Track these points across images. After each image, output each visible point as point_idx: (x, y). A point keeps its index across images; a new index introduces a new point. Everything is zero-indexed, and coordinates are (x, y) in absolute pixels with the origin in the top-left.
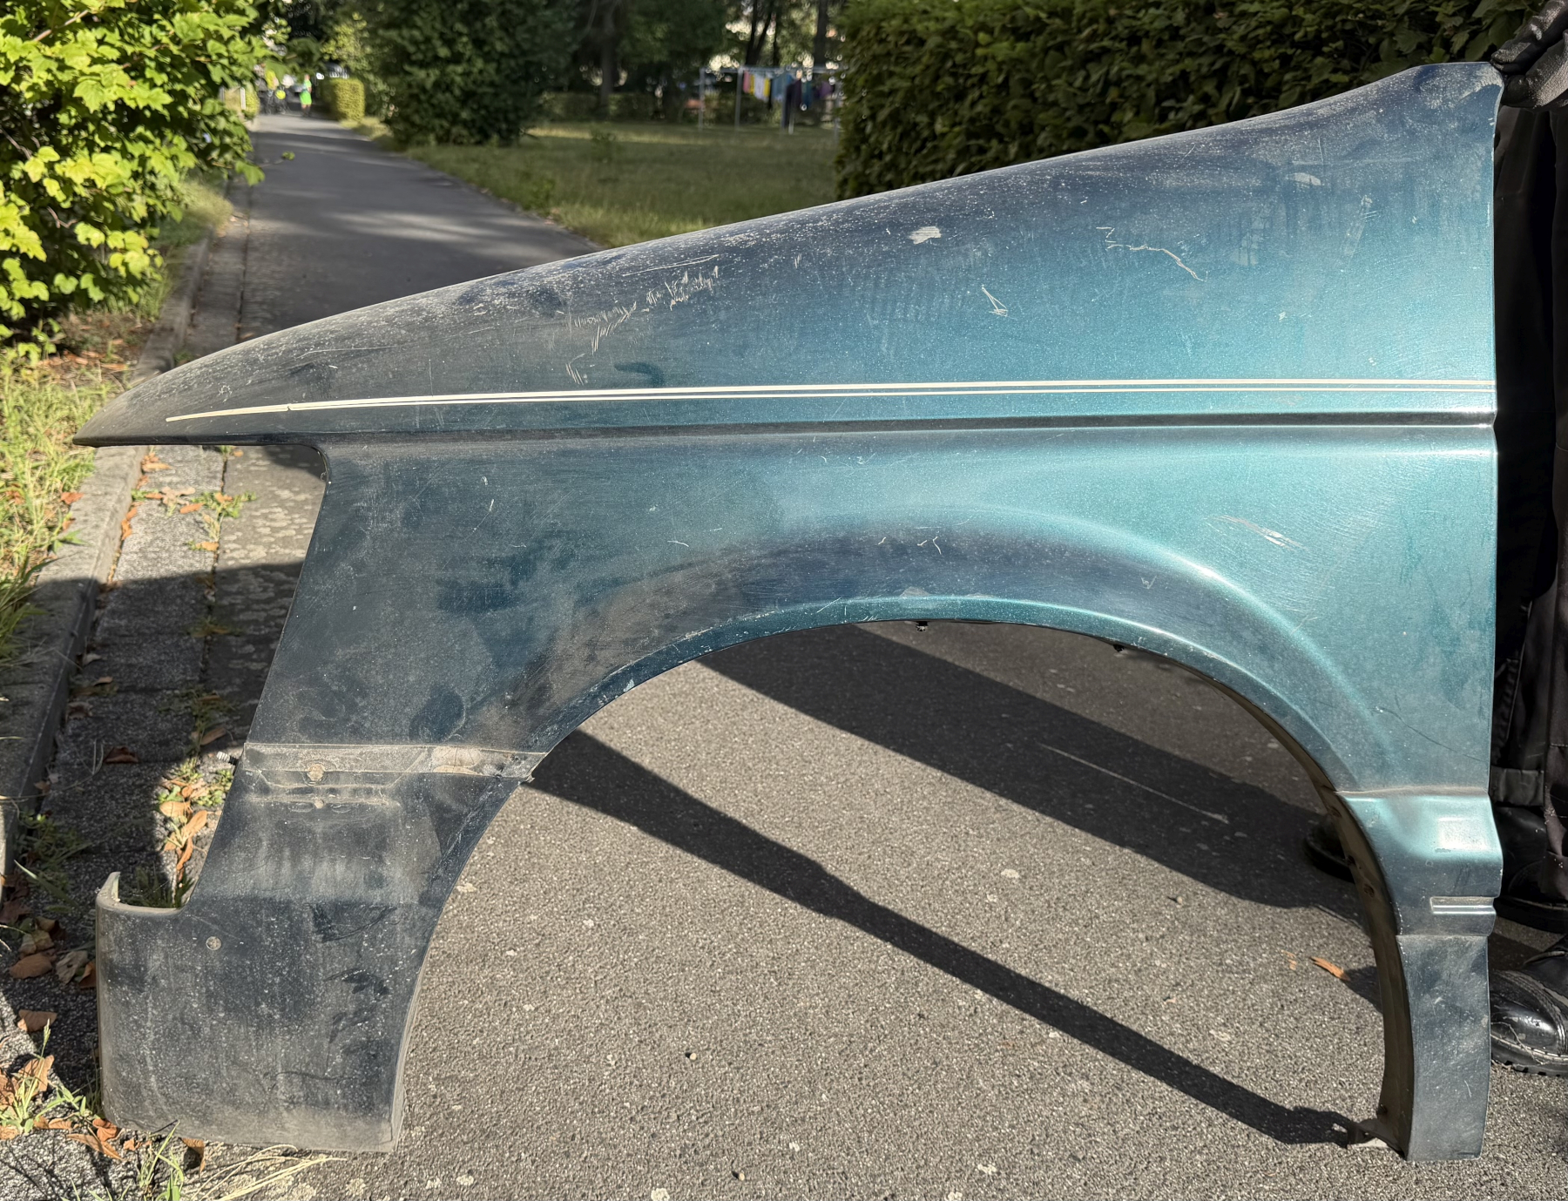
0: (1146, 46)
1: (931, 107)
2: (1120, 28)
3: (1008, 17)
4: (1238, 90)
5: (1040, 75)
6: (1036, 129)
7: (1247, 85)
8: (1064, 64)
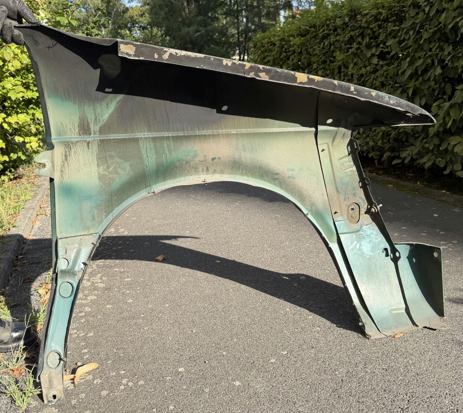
0: (339, 30)
1: (280, 64)
2: (331, 27)
3: (298, 31)
4: (368, 38)
5: (310, 47)
6: (312, 64)
7: (370, 36)
8: (316, 42)
